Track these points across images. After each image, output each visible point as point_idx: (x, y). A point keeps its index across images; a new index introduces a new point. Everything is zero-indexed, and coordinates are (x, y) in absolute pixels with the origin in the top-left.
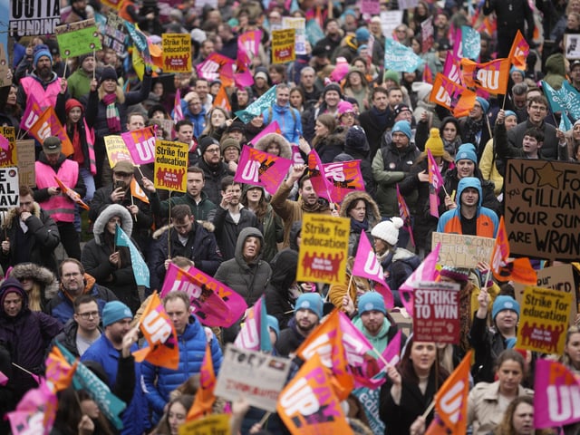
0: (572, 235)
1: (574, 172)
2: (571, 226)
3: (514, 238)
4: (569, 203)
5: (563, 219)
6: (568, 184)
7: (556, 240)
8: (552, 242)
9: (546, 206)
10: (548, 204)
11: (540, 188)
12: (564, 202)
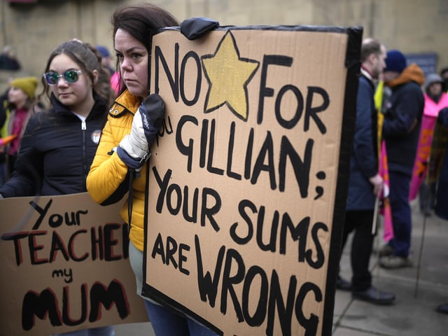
0: (275, 274)
1: (286, 61)
2: (271, 247)
3: (161, 252)
4: (270, 168)
5: (254, 218)
6: (270, 102)
7: (237, 280)
8: (228, 283)
9: (220, 172)
10: (224, 168)
11: (209, 117)
12: (260, 166)
